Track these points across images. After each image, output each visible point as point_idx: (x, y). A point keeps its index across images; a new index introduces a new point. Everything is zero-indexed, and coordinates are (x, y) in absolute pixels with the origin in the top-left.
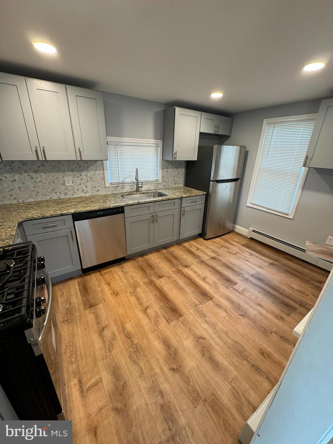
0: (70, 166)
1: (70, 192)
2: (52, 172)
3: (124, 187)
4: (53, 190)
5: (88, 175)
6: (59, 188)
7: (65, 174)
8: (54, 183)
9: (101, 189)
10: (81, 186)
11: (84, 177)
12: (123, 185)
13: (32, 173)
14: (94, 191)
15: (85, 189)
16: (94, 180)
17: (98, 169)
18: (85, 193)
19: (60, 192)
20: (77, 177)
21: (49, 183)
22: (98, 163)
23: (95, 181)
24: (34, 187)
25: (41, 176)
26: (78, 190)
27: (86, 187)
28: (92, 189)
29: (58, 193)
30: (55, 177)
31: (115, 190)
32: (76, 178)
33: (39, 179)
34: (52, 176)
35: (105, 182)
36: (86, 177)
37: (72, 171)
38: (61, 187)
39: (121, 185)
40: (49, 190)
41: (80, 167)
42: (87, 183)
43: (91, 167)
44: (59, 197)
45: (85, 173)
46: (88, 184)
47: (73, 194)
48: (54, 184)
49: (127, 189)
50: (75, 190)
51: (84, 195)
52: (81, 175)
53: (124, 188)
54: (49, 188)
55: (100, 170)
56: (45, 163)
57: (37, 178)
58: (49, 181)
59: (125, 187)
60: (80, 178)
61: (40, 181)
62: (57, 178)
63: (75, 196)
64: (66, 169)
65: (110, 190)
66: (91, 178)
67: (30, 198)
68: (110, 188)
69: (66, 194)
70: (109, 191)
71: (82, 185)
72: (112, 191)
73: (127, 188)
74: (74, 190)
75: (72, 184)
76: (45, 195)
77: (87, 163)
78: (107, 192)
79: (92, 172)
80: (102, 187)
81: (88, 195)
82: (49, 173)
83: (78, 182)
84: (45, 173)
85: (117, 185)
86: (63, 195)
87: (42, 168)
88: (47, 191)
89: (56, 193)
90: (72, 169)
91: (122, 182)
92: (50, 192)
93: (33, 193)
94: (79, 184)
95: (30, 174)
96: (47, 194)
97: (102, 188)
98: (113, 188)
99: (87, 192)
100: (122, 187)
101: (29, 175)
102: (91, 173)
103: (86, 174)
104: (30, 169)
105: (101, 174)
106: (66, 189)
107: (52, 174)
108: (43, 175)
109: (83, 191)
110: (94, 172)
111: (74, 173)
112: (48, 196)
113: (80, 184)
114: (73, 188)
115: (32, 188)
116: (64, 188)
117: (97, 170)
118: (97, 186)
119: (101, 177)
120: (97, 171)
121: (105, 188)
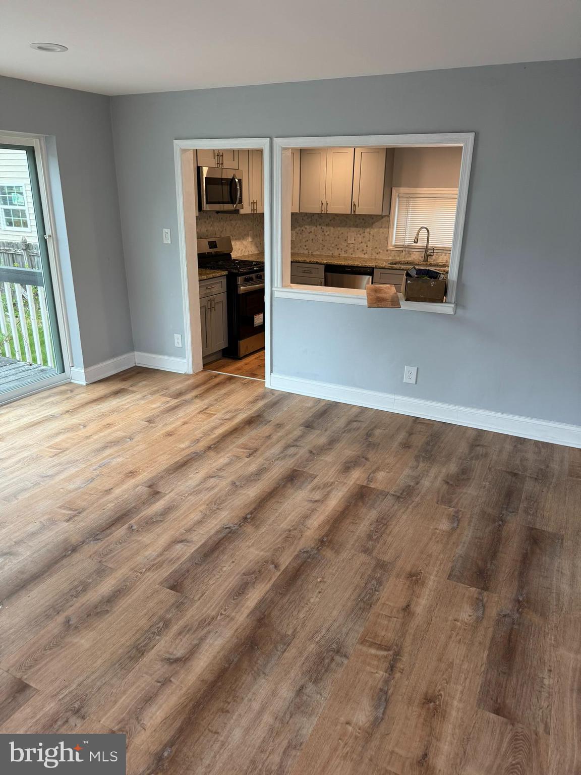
0: (356, 222)
1: (350, 251)
2: (339, 227)
3: (411, 252)
4: (336, 245)
5: (371, 233)
6: (341, 244)
7: (350, 229)
8: (339, 238)
9: (381, 251)
10: (361, 244)
11: (366, 234)
12: (410, 250)
13: (324, 226)
14: (374, 253)
15: (365, 248)
16: (377, 239)
17: (384, 226)
18: (365, 254)
19: (341, 249)
20: (360, 234)
21: (335, 237)
22: (384, 219)
23: (377, 241)
24: (323, 240)
25: (330, 229)
26: (358, 249)
27: (367, 246)
28: (372, 250)
29: (340, 250)
30: (341, 232)
31: (399, 256)
32: (358, 235)
33: (328, 233)
34: (339, 231)
35: (387, 244)
36: (368, 234)
37: (357, 226)
38: (343, 244)
39: (407, 249)
40: (333, 245)
41: (365, 223)
42: (369, 242)
43: (376, 223)
44: (339, 254)
45: (368, 230)
46: (370, 244)
47: (353, 252)
48: (338, 240)
49: (414, 257)
50: (356, 248)
51: (363, 256)
52: (364, 232)
53: (410, 254)
54: (333, 243)
55: (385, 228)
56: (336, 217)
57: (327, 232)
58: (335, 235)
59: (413, 253)
60: (362, 235)
61: (328, 235)
62: (342, 233)
63: (353, 256)
64: (352, 224)
65: (393, 255)
66: (373, 236)
67: (317, 250)
68: (393, 252)
69: (346, 252)
70: (391, 256)
71: (363, 243)
72: (395, 256)
73: (415, 255)
74: (354, 249)
75: (353, 242)
76: (329, 249)
77: (373, 218)
78: (389, 257)
79: (376, 230)
80: (383, 249)
81: (366, 256)
82: (337, 227)
83: (360, 240)
84: (334, 227)
85: (402, 249)
86: (343, 252)
87: (332, 221)
88: (331, 246)
89: (338, 249)
90: (357, 225)
91: (408, 246)
92: (333, 247)
93: (321, 246)
94: (360, 242)
95: (323, 227)
96: (331, 249)
97: (383, 251)
98: (397, 253)
99: (366, 253)
100: (409, 253)
101: (321, 228)
102: (374, 231)
103: (370, 231)
104: (323, 222)
105: (385, 232)
106: (347, 246)
107: (339, 229)
108: (332, 228)
109: (363, 250)
110: (378, 229)
111: (358, 229)
112: (331, 251)
113: (362, 242)
114: (354, 246)
115: (321, 242)
116: (346, 244)
117: (381, 227)
118: (378, 247)
119: (384, 236)
120: (381, 229)
121: (387, 251)
